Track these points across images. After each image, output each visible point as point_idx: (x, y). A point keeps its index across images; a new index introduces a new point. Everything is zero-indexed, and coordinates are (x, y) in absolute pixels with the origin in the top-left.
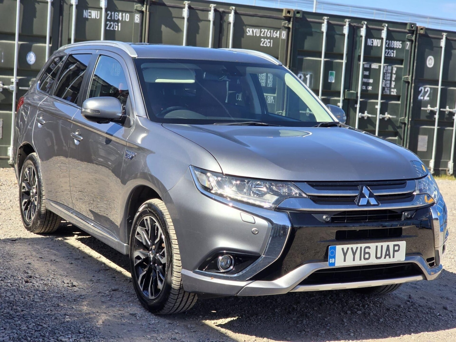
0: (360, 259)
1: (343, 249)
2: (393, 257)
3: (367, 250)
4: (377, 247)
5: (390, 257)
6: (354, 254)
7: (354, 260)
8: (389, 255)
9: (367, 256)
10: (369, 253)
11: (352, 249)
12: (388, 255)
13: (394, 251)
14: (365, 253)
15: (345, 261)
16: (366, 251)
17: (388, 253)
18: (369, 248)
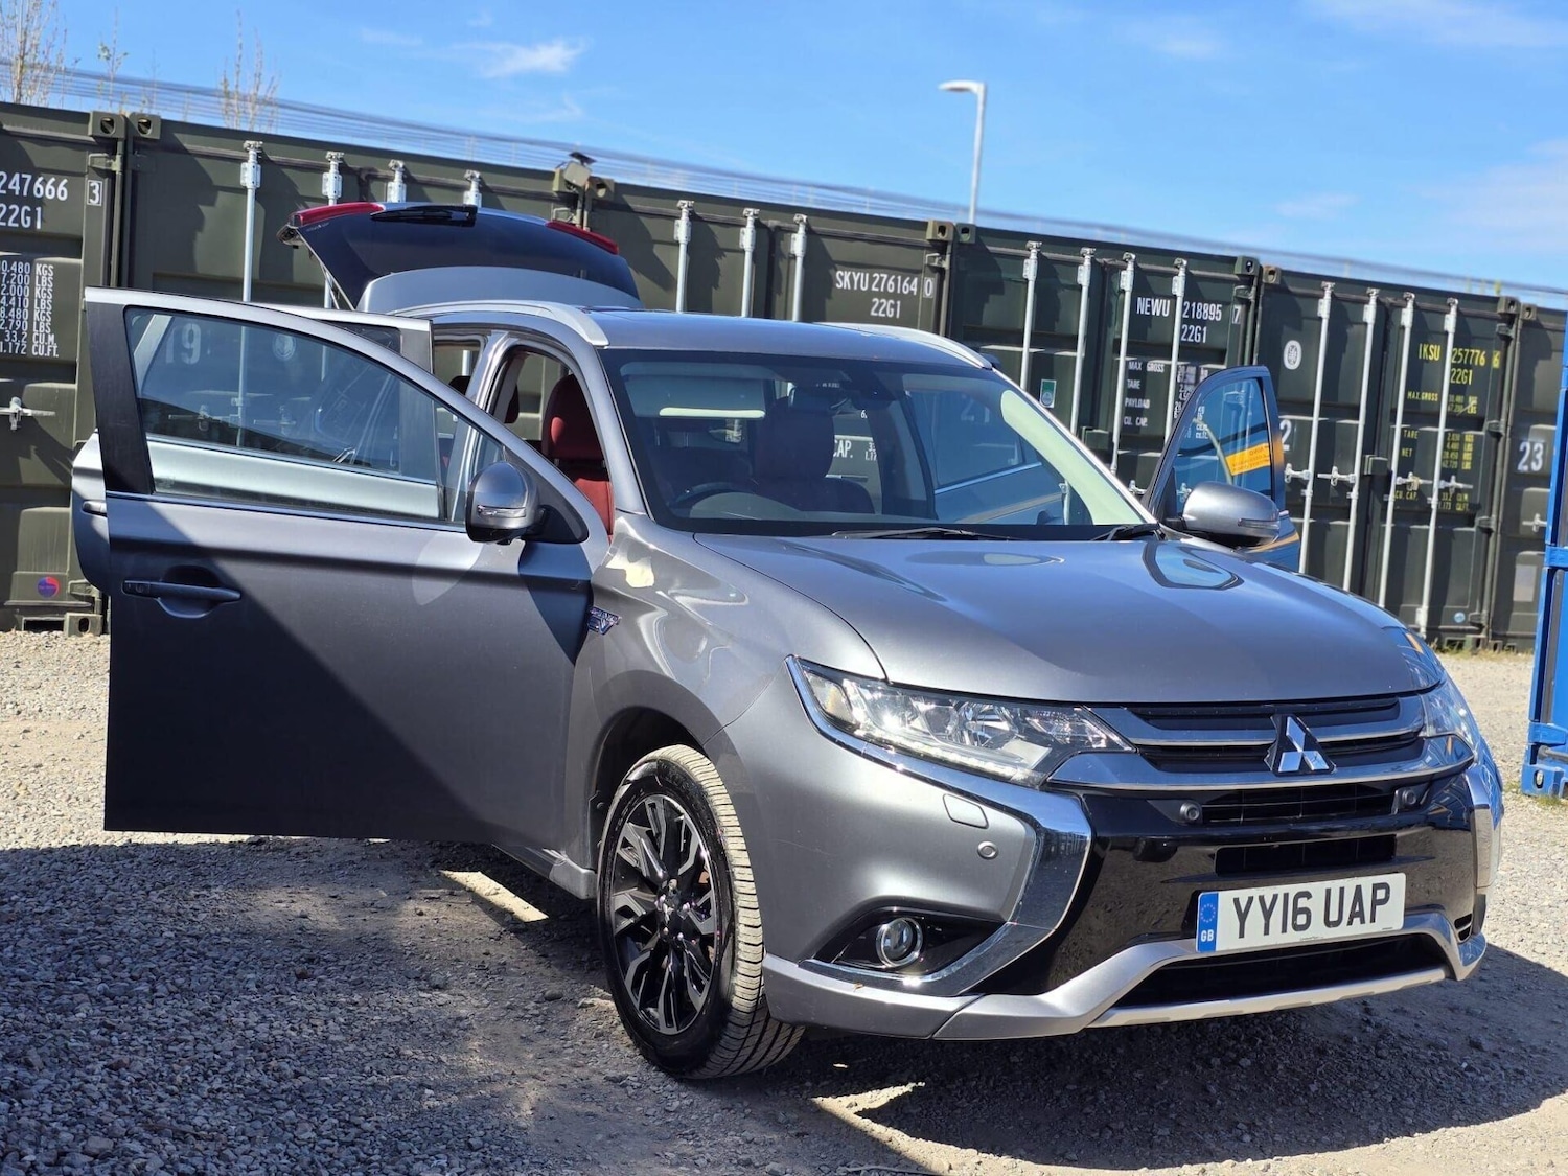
0: (1284, 930)
1: (1236, 901)
2: (1373, 920)
3: (1302, 903)
4: (1328, 892)
5: (1363, 921)
6: (1267, 914)
7: (1266, 932)
8: (1361, 914)
9: (1301, 919)
10: (1306, 911)
11: (1261, 899)
12: (1357, 914)
13: (1375, 903)
14: (1297, 911)
15: (1242, 935)
16: (1300, 906)
17: (1357, 909)
18: (1307, 895)
